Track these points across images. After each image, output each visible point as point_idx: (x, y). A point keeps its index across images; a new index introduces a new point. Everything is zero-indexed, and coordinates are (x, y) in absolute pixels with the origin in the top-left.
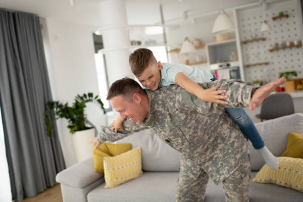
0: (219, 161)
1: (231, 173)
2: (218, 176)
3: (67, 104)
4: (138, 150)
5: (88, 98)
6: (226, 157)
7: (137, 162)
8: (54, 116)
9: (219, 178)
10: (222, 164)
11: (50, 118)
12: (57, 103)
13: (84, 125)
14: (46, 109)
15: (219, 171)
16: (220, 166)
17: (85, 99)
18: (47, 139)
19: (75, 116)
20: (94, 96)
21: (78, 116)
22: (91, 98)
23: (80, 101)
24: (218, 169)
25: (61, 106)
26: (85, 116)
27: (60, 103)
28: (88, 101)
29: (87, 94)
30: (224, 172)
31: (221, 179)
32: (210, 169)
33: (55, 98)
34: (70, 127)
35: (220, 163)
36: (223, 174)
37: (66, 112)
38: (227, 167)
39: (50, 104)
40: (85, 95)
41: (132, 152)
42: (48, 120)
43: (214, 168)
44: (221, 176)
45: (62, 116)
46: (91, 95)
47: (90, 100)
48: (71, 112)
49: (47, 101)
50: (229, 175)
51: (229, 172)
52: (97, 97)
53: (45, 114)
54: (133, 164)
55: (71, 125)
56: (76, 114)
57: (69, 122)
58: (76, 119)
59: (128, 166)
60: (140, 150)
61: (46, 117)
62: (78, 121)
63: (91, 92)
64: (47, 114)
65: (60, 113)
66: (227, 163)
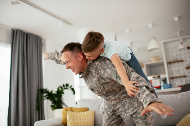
0: (127, 104)
1: (134, 112)
2: (125, 114)
3: (52, 91)
4: (93, 112)
5: (65, 87)
6: (131, 101)
7: (91, 119)
8: (43, 97)
9: (126, 115)
10: (128, 106)
11: (40, 99)
12: (46, 90)
13: (62, 105)
14: (38, 93)
15: (126, 111)
16: (127, 107)
17: (63, 88)
18: (36, 112)
19: (56, 99)
20: (70, 86)
21: (58, 99)
22: (67, 87)
23: (60, 89)
24: (125, 109)
25: (48, 92)
26: (63, 100)
27: (47, 90)
28: (65, 89)
29: (65, 84)
30: (130, 111)
31: (127, 116)
32: (120, 110)
33: (45, 87)
34: (52, 106)
35: (127, 105)
36: (129, 112)
37: (50, 96)
38: (132, 108)
39: (42, 91)
40: (64, 86)
41: (88, 112)
42: (39, 100)
43: (123, 109)
44: (127, 114)
45: (48, 98)
46: (67, 85)
47: (66, 88)
48: (54, 96)
49: (40, 88)
50: (133, 113)
51: (133, 111)
52: (71, 86)
53: (37, 95)
54: (88, 119)
55: (53, 105)
56: (57, 97)
57: (52, 103)
58: (57, 101)
59: (84, 120)
60: (94, 112)
61: (38, 98)
62: (58, 103)
63: (67, 83)
64: (38, 96)
65: (47, 97)
66: (132, 105)
